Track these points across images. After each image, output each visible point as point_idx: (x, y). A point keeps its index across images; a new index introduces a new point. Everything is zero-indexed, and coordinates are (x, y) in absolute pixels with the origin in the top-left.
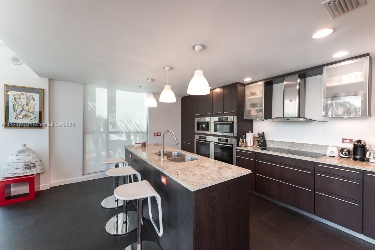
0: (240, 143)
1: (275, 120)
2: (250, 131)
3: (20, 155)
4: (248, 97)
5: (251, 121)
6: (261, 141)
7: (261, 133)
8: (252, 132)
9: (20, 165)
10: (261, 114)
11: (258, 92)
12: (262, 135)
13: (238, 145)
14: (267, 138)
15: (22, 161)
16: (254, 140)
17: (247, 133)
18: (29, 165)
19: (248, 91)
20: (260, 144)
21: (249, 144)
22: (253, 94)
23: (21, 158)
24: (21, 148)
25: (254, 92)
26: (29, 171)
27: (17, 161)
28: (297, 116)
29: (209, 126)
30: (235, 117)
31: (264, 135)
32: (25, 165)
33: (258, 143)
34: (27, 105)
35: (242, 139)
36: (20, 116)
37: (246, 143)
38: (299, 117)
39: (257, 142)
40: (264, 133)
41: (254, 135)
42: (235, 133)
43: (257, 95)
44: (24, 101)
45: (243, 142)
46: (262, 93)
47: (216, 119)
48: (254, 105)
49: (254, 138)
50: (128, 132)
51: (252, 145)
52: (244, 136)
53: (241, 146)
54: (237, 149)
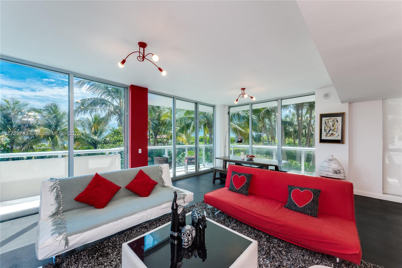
3: (330, 162)
9: (330, 170)
15: (331, 167)
18: (336, 171)
23: (331, 164)
24: (330, 157)
26: (336, 175)
27: (328, 166)
32: (333, 170)
34: (333, 126)
36: (329, 135)
44: (331, 124)
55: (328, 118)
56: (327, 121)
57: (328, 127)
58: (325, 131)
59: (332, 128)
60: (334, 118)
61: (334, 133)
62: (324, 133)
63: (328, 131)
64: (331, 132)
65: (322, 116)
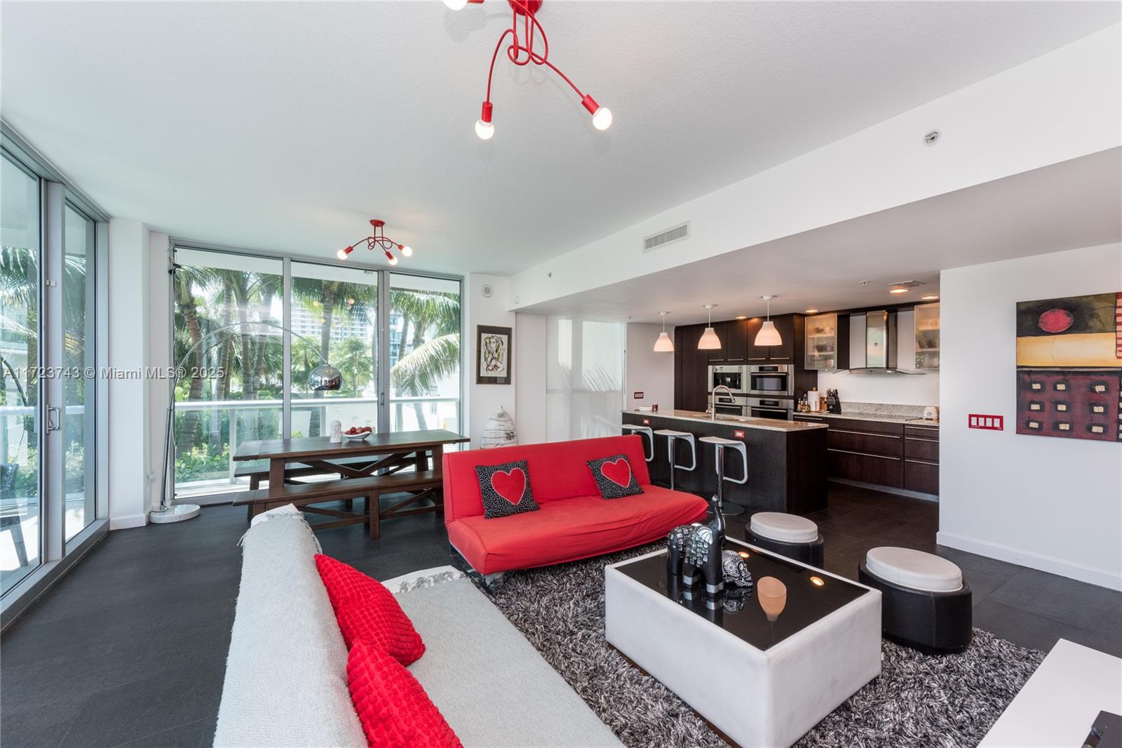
0: (799, 406)
1: (853, 371)
2: (814, 389)
3: (501, 419)
4: (811, 334)
5: (816, 372)
6: (833, 403)
7: (832, 391)
8: (817, 390)
9: (502, 434)
10: (833, 362)
11: (827, 329)
12: (834, 395)
13: (795, 410)
14: (842, 399)
15: (502, 428)
16: (821, 403)
17: (809, 392)
18: (509, 434)
19: (810, 325)
20: (831, 407)
21: (813, 409)
22: (819, 331)
23: (502, 423)
24: (499, 411)
25: (821, 328)
26: (509, 441)
27: (498, 428)
28: (884, 366)
29: (740, 380)
30: (792, 367)
31: (837, 393)
32: (506, 434)
33: (828, 406)
34: (497, 351)
35: (802, 400)
36: (490, 368)
37: (809, 406)
38: (888, 368)
39: (825, 406)
40: (836, 391)
41: (820, 394)
42: (791, 390)
43: (826, 333)
44: (494, 346)
45: (804, 405)
46: (833, 331)
47: (755, 369)
48: (821, 348)
49: (822, 399)
50: (598, 390)
51: (818, 410)
52: (805, 395)
53: (801, 411)
54: (794, 415)
55: (490, 335)
56: (487, 340)
57: (489, 352)
58: (486, 359)
59: (496, 355)
60: (498, 336)
61: (498, 364)
62: (484, 365)
63: (489, 360)
64: (493, 363)
65: (482, 329)
